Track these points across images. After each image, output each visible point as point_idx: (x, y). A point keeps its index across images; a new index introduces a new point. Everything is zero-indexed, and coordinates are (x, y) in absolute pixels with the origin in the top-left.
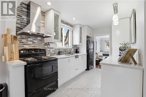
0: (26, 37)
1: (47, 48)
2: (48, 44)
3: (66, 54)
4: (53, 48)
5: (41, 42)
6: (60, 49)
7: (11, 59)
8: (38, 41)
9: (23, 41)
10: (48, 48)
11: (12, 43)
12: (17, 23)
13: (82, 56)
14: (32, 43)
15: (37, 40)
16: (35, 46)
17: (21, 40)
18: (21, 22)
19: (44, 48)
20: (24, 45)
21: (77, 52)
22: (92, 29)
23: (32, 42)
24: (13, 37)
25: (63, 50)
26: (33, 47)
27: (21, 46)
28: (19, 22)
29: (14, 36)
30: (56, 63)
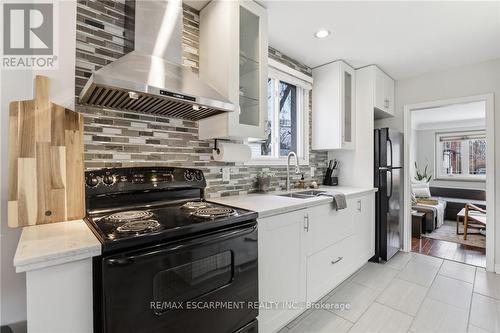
0: (120, 115)
1: (210, 164)
2: (212, 145)
3: (284, 189)
4: (232, 164)
5: (184, 136)
6: (260, 168)
7: (49, 215)
8: (171, 135)
9: (109, 131)
10: (214, 163)
11: (56, 142)
12: (80, 54)
13: (357, 199)
14: (148, 142)
15: (167, 128)
16: (158, 157)
17: (100, 130)
18: (98, 51)
19: (196, 164)
20: (110, 152)
21: (329, 179)
22: (394, 78)
23: (148, 138)
24: (59, 113)
25: (272, 174)
26: (149, 158)
27: (100, 156)
28: (91, 48)
29: (67, 111)
30: (251, 240)
